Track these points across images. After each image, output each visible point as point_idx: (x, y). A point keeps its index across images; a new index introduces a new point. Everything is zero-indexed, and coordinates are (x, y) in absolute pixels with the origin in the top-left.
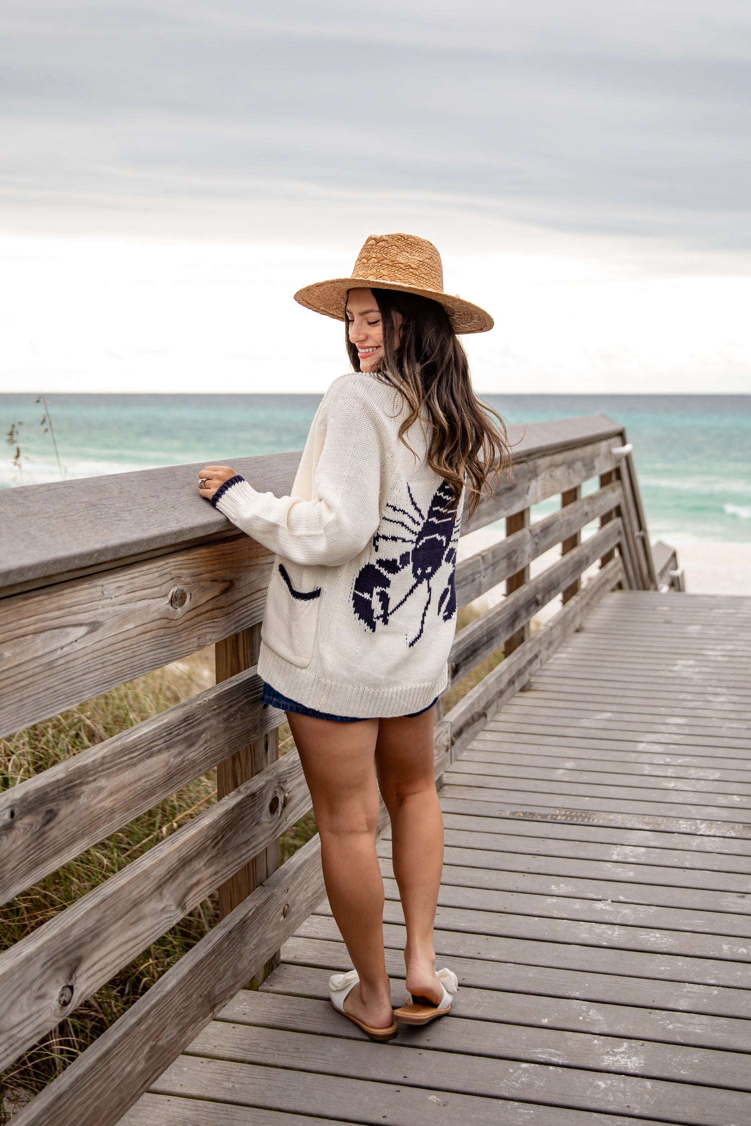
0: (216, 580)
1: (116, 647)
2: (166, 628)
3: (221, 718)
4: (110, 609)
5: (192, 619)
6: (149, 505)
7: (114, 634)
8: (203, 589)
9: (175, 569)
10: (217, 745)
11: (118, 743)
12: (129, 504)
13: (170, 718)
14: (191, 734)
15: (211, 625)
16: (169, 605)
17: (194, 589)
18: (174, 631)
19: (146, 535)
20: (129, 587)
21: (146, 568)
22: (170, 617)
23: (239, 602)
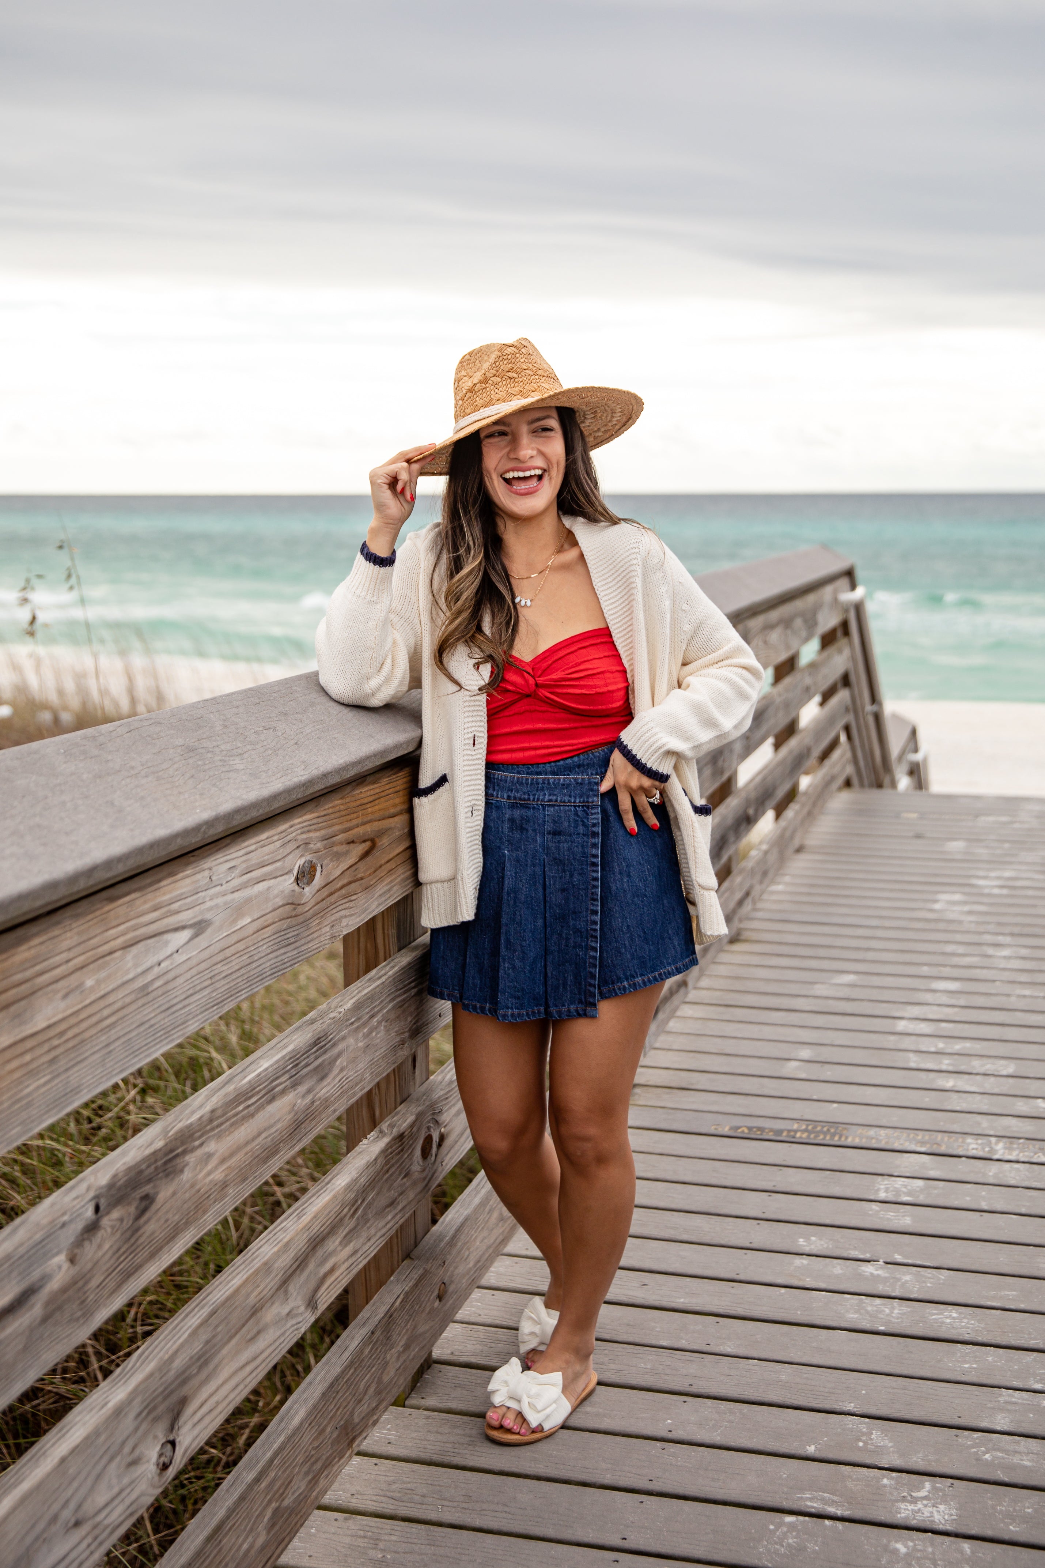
0: (353, 842)
1: (228, 952)
2: (290, 917)
3: (361, 1035)
4: (220, 901)
5: (323, 900)
6: (265, 743)
7: (225, 934)
8: (337, 856)
9: (302, 833)
10: (356, 1072)
11: (230, 1088)
12: (239, 745)
13: (296, 1043)
14: (324, 1061)
15: (347, 905)
16: (295, 884)
17: (326, 858)
18: (301, 921)
19: (266, 792)
20: (244, 865)
21: (264, 836)
22: (296, 902)
23: (383, 868)
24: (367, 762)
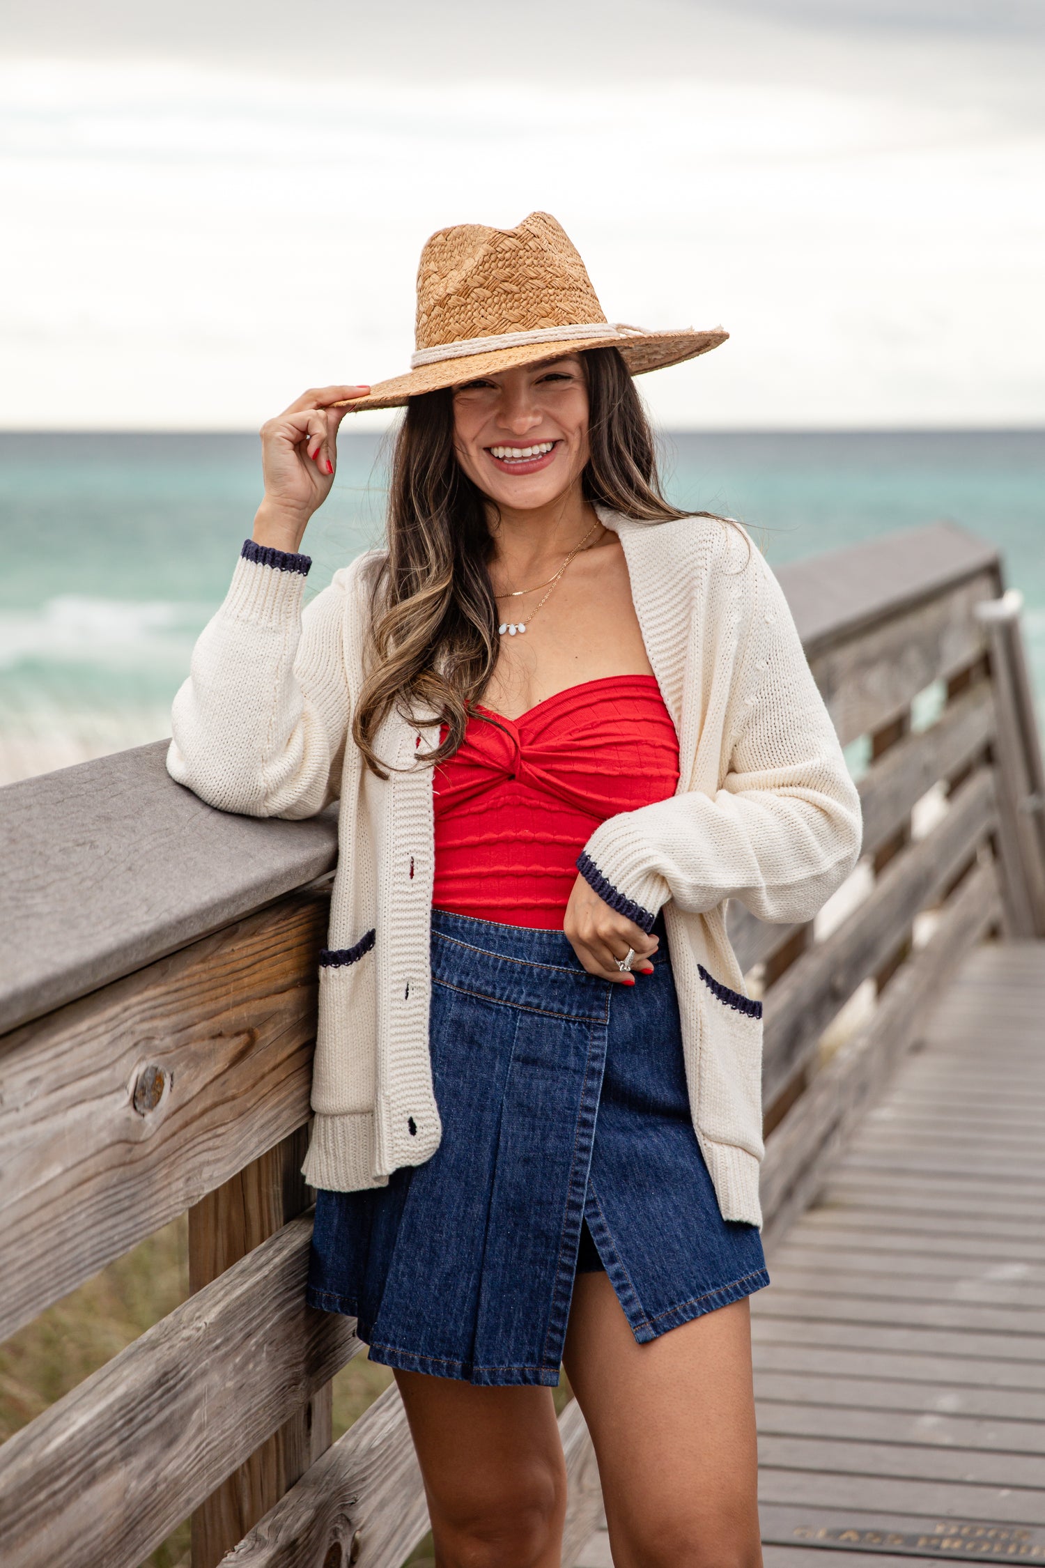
0: (220, 1035)
1: (26, 1226)
2: (123, 1164)
3: (230, 1367)
4: (15, 1137)
5: (174, 1134)
6: (80, 869)
7: (21, 1194)
8: (196, 1060)
9: (142, 1021)
10: (223, 1432)
11: (26, 1462)
12: (38, 871)
13: (129, 1381)
14: (172, 1414)
15: (211, 1144)
16: (131, 1108)
17: (178, 1063)
18: (139, 1170)
19: (90, 951)
20: (53, 1077)
21: (83, 1026)
22: (133, 1139)
23: (267, 1079)
24: (245, 900)
